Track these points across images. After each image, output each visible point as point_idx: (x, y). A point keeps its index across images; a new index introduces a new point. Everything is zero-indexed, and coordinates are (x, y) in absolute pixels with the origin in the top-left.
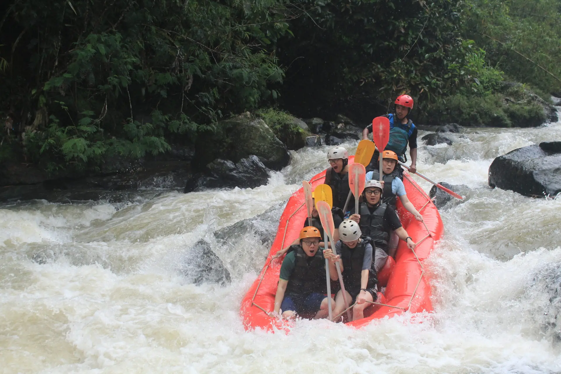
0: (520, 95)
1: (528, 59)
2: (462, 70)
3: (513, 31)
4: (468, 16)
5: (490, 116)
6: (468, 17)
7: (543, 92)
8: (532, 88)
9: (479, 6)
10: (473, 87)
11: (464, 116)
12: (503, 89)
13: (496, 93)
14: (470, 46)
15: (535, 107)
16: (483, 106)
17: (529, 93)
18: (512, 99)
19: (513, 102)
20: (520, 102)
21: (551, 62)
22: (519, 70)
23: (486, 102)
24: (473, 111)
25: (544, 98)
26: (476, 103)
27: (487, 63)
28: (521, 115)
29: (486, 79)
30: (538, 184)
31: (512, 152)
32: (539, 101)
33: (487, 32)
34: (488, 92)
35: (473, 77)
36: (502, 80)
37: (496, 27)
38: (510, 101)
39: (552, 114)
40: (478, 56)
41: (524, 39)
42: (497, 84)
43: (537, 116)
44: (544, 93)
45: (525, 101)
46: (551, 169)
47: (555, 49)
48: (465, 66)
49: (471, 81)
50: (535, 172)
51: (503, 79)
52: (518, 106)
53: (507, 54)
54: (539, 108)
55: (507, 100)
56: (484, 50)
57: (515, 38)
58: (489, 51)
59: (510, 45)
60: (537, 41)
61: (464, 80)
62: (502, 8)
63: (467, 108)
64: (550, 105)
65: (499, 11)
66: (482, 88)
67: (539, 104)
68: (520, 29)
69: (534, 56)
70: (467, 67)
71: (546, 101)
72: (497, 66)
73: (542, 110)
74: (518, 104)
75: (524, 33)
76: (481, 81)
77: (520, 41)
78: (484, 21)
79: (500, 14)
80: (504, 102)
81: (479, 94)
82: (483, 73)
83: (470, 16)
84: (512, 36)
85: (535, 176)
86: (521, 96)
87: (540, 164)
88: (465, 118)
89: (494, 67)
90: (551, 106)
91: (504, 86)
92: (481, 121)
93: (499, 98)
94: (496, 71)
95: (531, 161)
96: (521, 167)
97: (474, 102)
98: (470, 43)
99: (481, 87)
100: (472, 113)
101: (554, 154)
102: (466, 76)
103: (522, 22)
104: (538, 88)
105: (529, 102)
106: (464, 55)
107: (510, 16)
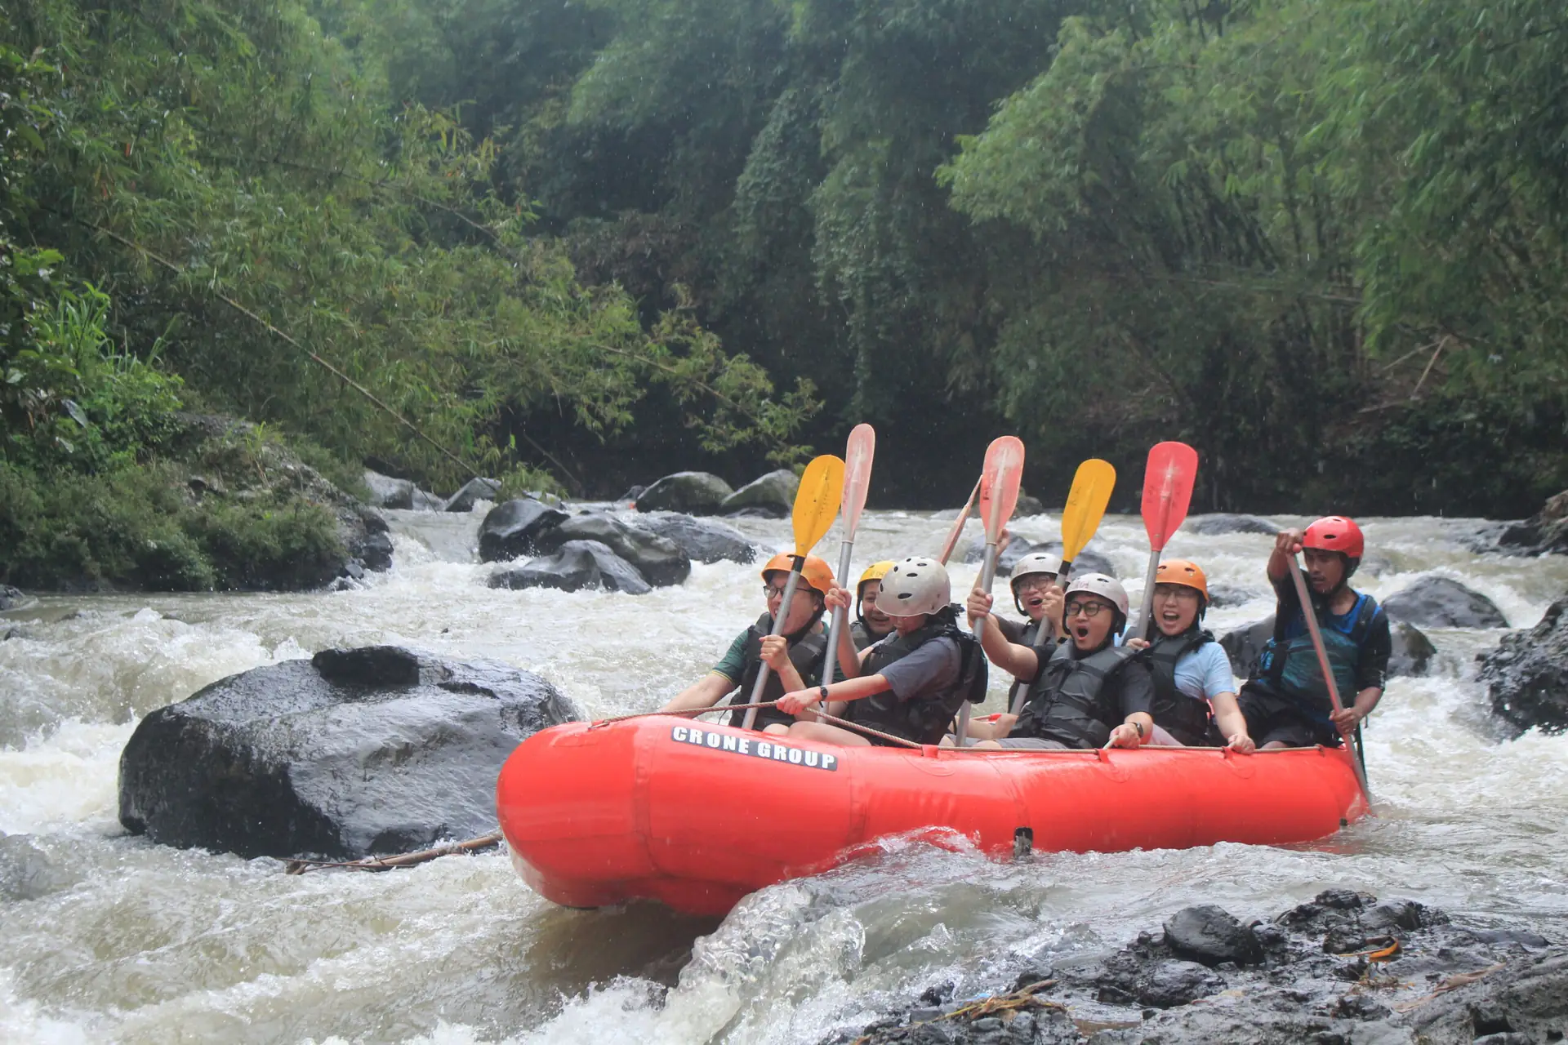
0: (247, 467)
1: (272, 329)
2: (13, 366)
3: (216, 222)
4: (36, 153)
5: (130, 546)
6: (39, 159)
7: (335, 455)
8: (291, 441)
9: (82, 119)
10: (61, 434)
11: (28, 548)
12: (181, 443)
13: (154, 459)
14: (43, 273)
15: (304, 513)
16: (103, 510)
17: (281, 458)
18: (217, 484)
19: (219, 495)
20: (245, 494)
21: (360, 344)
22: (244, 372)
23: (115, 493)
24: (59, 529)
25: (337, 480)
26: (76, 498)
27: (118, 341)
28: (252, 543)
29: (115, 401)
30: (310, 814)
31: (210, 688)
32: (320, 491)
33: (114, 220)
34: (121, 455)
35: (59, 395)
36: (176, 410)
37: (149, 203)
38: (211, 489)
39: (367, 540)
40: (79, 311)
41: (254, 252)
42: (157, 425)
43: (311, 549)
44: (337, 461)
45: (268, 492)
46: (355, 754)
47: (374, 292)
48: (22, 352)
49: (49, 410)
50: (296, 766)
51: (180, 404)
52: (238, 511)
53: (196, 309)
54: (321, 517)
55: (197, 486)
56: (103, 290)
57: (222, 248)
58: (125, 293)
59: (204, 274)
60: (305, 262)
61: (21, 404)
62: (171, 133)
63: (40, 516)
64: (361, 506)
65: (157, 140)
66: (99, 438)
67: (318, 503)
68: (242, 214)
69: (298, 321)
70: (32, 355)
71: (345, 490)
72: (154, 355)
73: (330, 524)
74: (241, 500)
75: (255, 230)
76: (93, 409)
77: (241, 261)
78: (103, 176)
79: (163, 155)
80: (187, 495)
81: (86, 465)
82: (100, 378)
83: (45, 156)
84: (210, 241)
85: (296, 783)
86: (252, 470)
87: (315, 733)
88: (31, 555)
89: (143, 358)
90: (366, 509)
91: (185, 432)
92: (95, 568)
93: (167, 479)
94: (153, 374)
95: (282, 722)
96: (244, 747)
97: (65, 496)
98: (45, 261)
99: (95, 434)
100: (60, 537)
101: (369, 693)
102: (28, 392)
103: (249, 190)
104: (315, 440)
105: (282, 495)
106: (21, 308)
107: (203, 165)
